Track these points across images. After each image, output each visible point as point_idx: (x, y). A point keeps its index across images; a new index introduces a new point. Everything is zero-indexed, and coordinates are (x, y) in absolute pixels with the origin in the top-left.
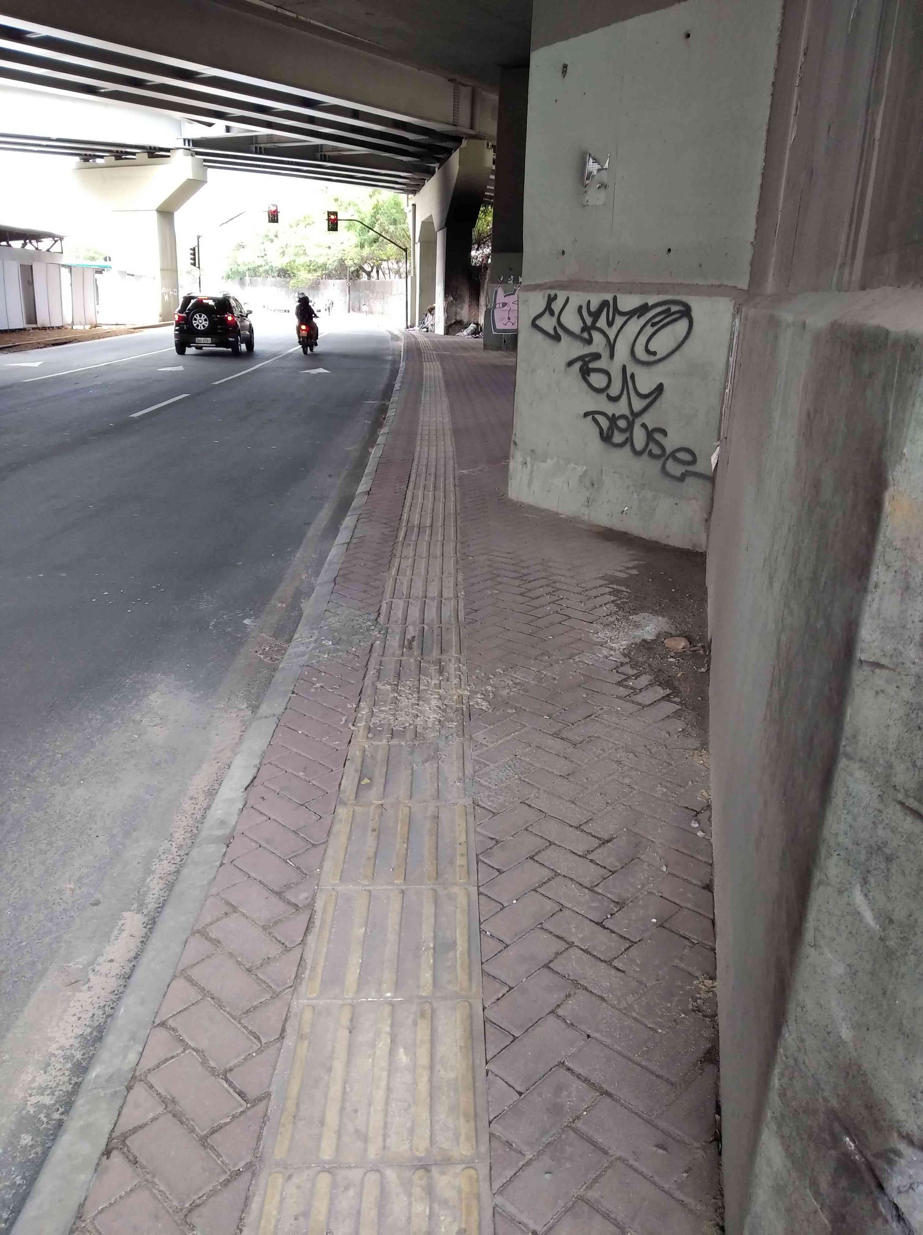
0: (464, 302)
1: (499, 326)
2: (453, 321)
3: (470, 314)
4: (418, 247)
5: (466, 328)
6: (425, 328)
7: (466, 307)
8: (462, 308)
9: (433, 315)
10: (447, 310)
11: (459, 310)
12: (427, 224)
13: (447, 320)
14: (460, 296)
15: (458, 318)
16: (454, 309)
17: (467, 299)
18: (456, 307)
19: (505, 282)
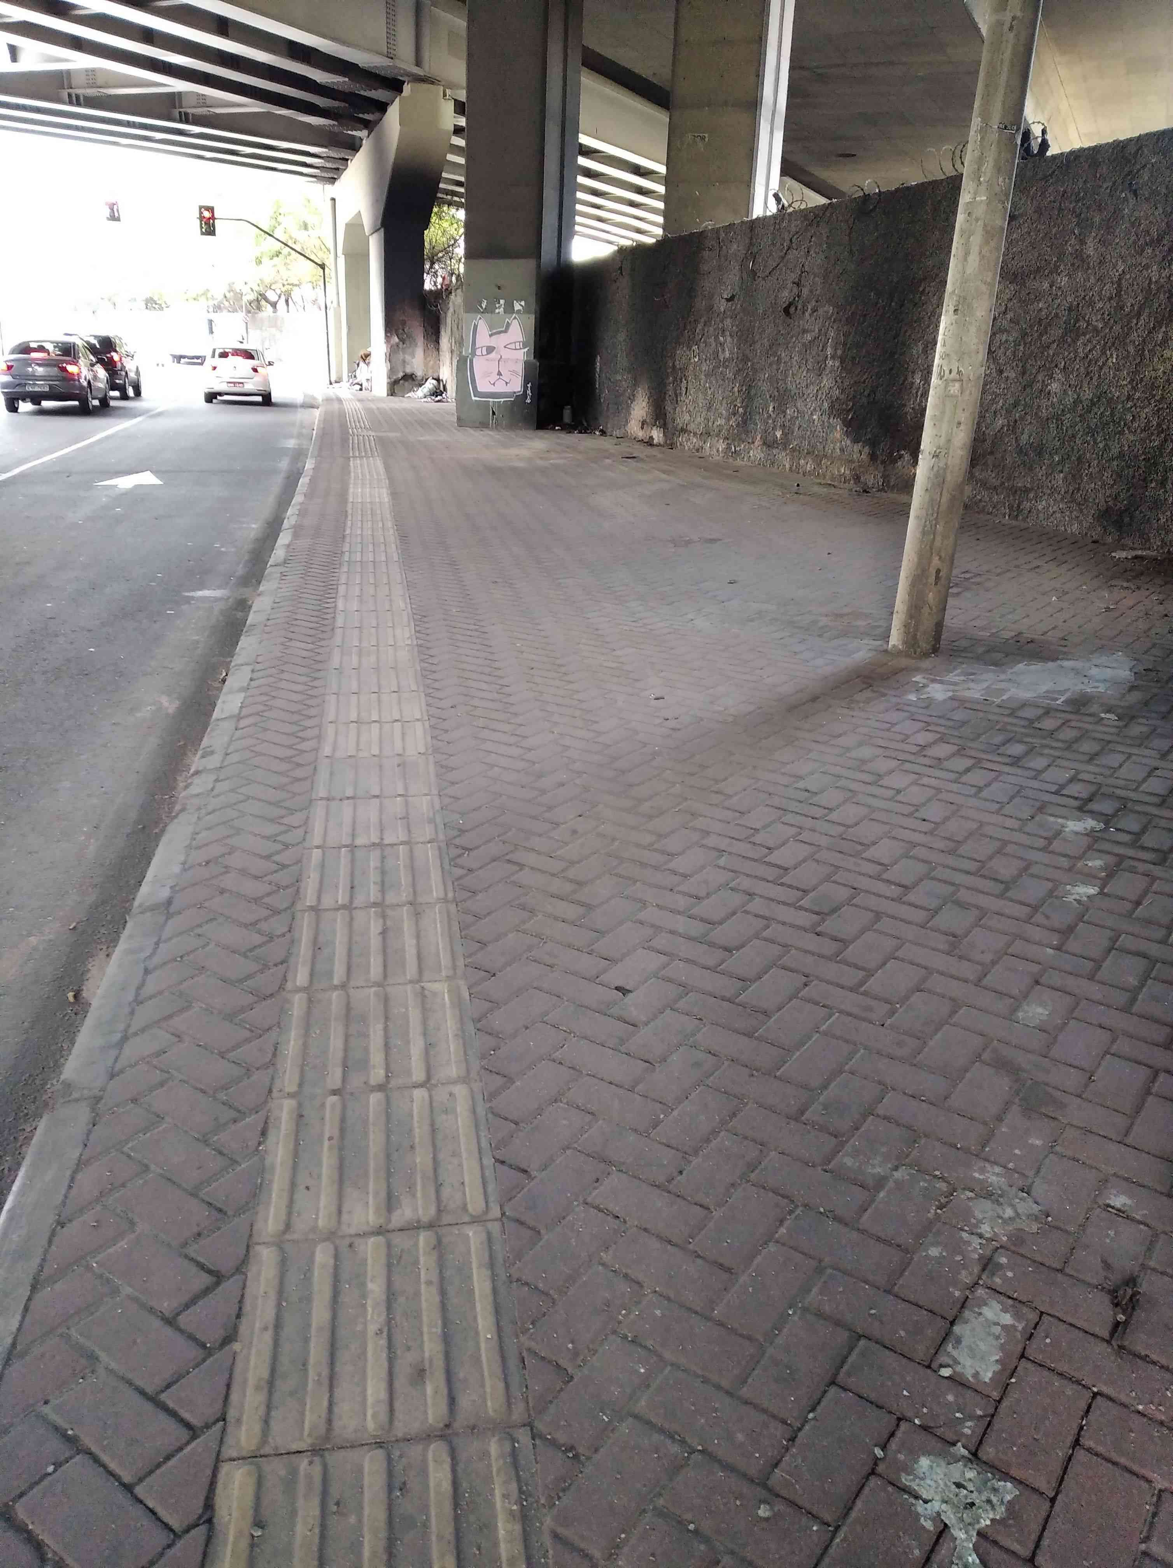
0: (416, 345)
1: (483, 386)
2: (401, 375)
3: (426, 365)
4: (341, 260)
5: (421, 385)
6: (358, 384)
7: (419, 352)
8: (413, 355)
9: (368, 364)
10: (390, 357)
11: (408, 358)
12: (354, 227)
13: (392, 371)
14: (409, 336)
15: (408, 370)
16: (401, 356)
17: (420, 340)
18: (404, 353)
19: (490, 310)
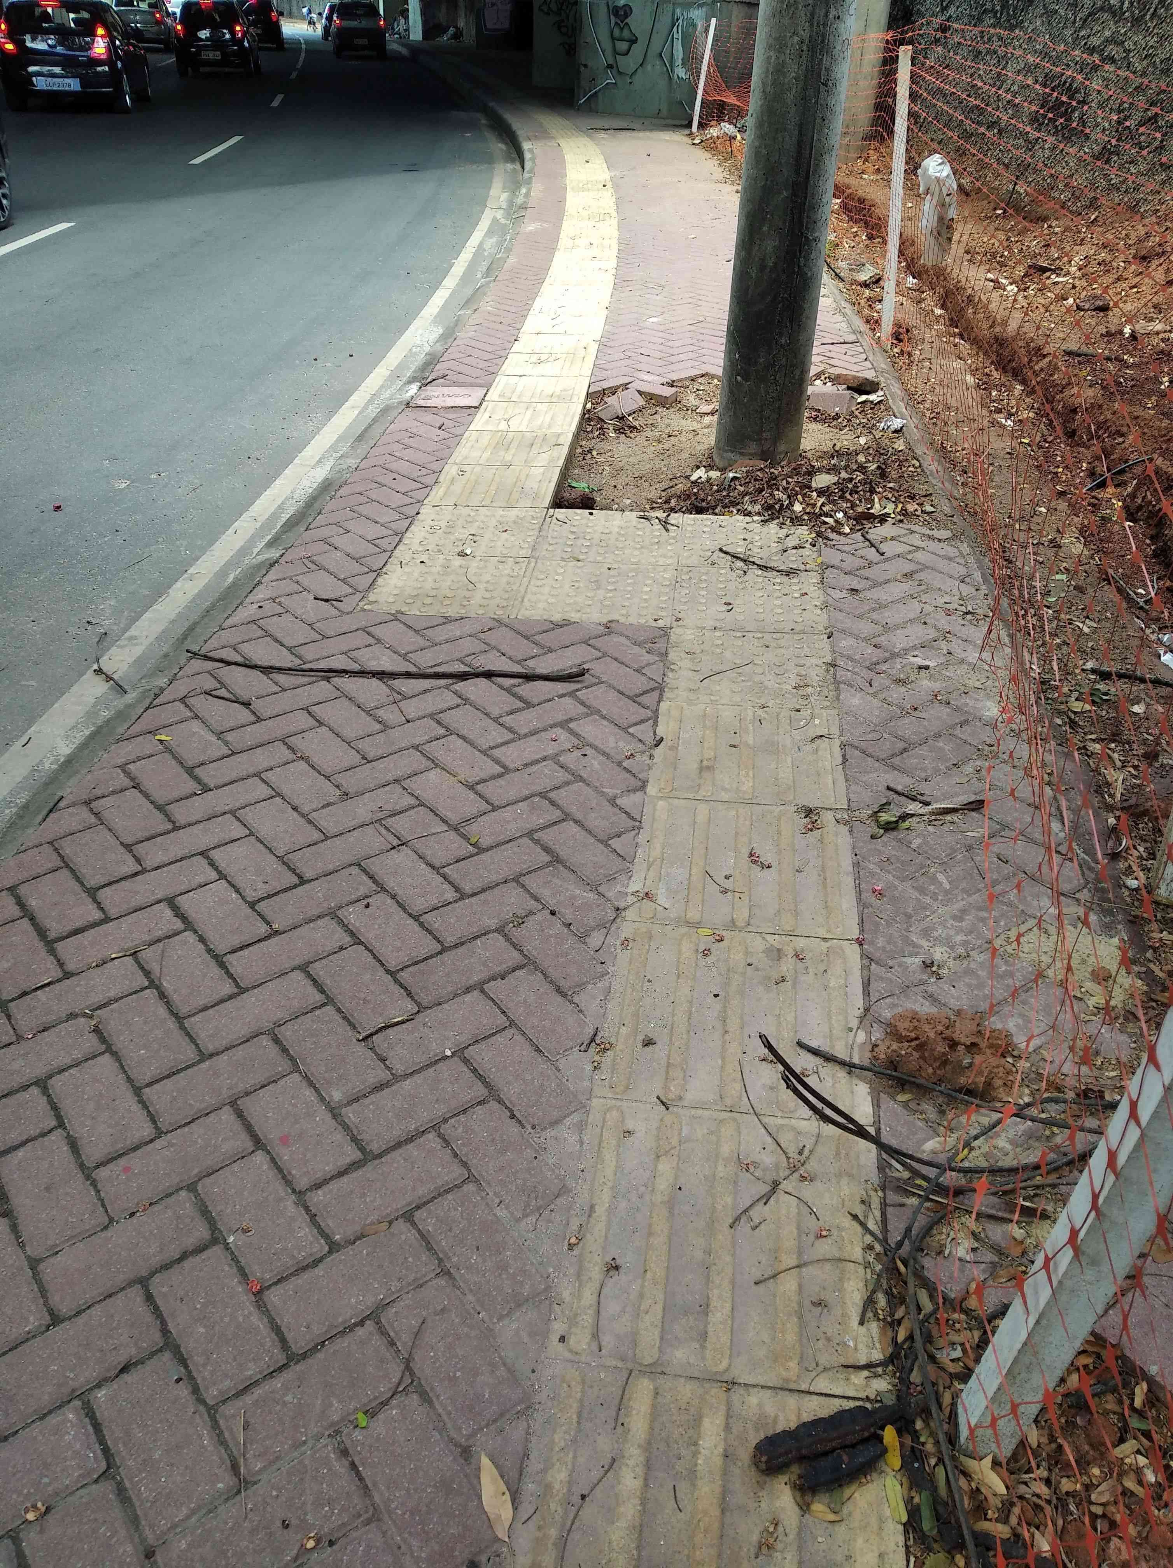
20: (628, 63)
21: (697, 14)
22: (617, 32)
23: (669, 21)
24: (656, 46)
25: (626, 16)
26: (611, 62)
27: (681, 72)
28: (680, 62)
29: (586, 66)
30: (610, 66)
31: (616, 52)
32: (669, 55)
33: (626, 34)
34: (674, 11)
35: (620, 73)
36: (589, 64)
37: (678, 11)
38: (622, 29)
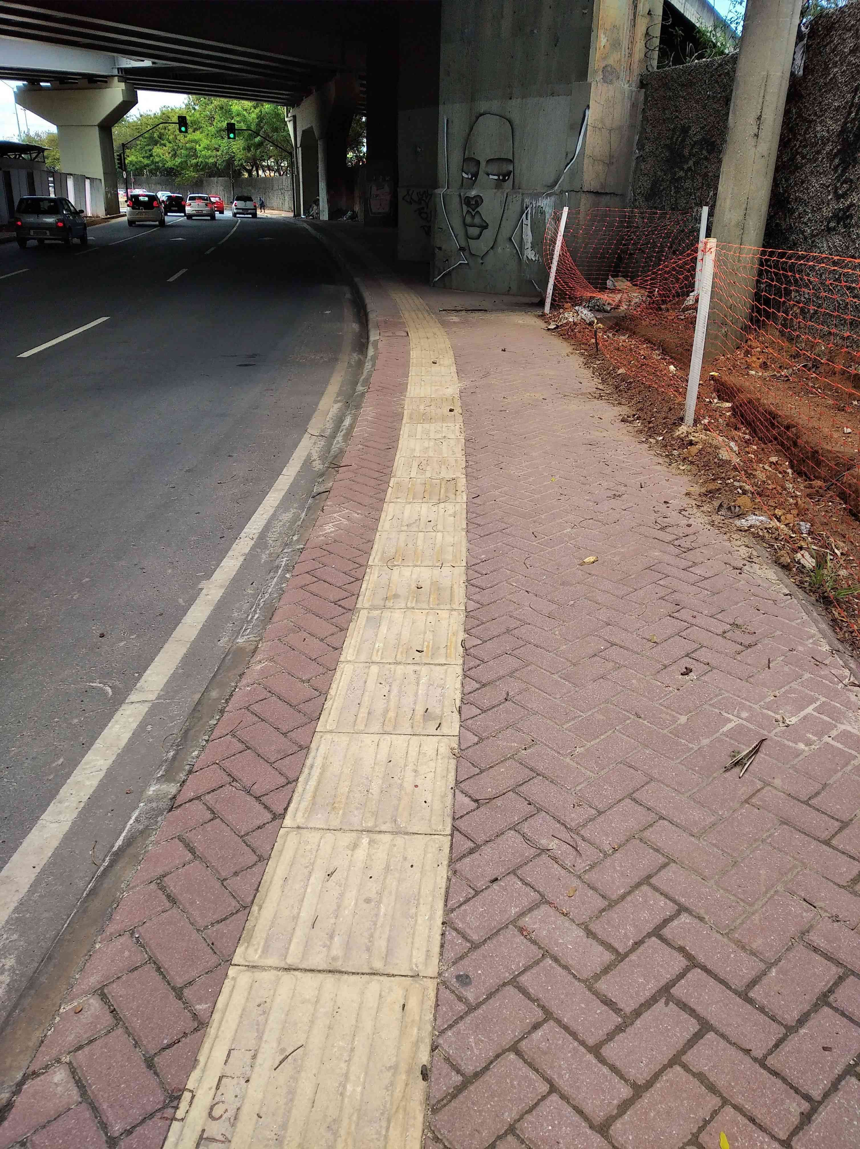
0: (342, 194)
2: (335, 209)
3: (347, 205)
4: (300, 151)
5: (344, 215)
6: (311, 216)
7: (344, 198)
8: (342, 200)
9: (317, 205)
10: (330, 201)
11: (339, 201)
12: (308, 133)
13: (331, 208)
14: (340, 191)
15: (339, 207)
16: (335, 200)
17: (344, 192)
20: (480, 246)
21: (546, 204)
22: (468, 220)
23: (518, 209)
24: (505, 232)
25: (477, 205)
26: (463, 244)
27: (530, 254)
28: (529, 245)
29: (440, 249)
30: (462, 249)
31: (467, 237)
32: (518, 239)
33: (477, 220)
34: (523, 200)
35: (471, 253)
36: (443, 247)
37: (527, 201)
38: (473, 217)
